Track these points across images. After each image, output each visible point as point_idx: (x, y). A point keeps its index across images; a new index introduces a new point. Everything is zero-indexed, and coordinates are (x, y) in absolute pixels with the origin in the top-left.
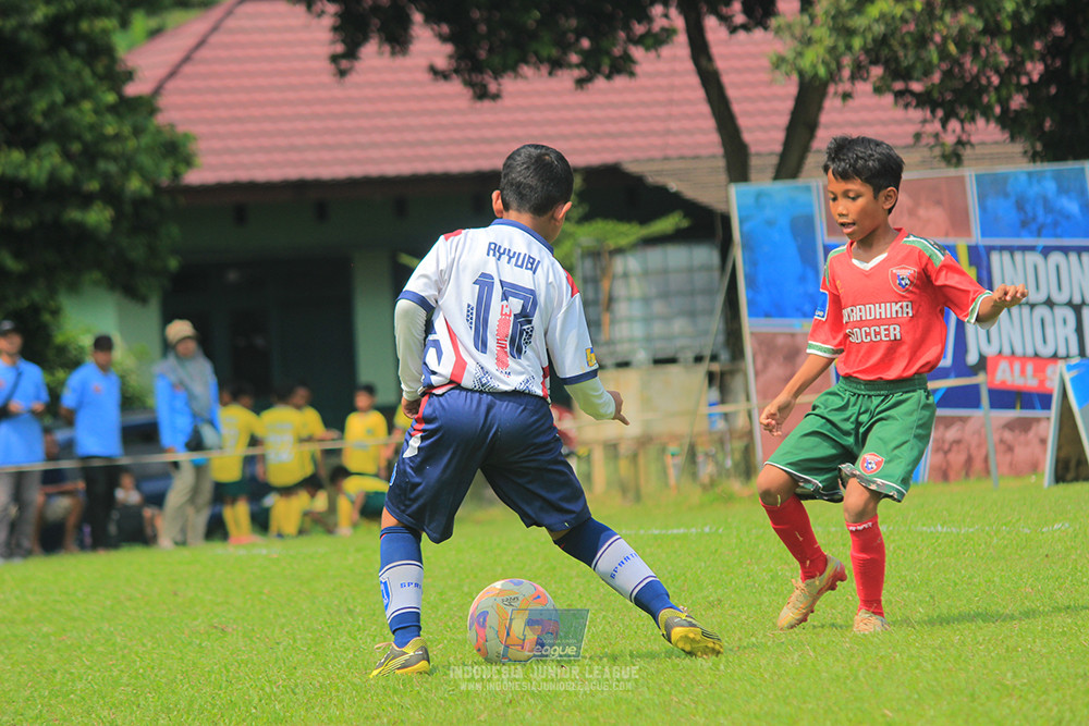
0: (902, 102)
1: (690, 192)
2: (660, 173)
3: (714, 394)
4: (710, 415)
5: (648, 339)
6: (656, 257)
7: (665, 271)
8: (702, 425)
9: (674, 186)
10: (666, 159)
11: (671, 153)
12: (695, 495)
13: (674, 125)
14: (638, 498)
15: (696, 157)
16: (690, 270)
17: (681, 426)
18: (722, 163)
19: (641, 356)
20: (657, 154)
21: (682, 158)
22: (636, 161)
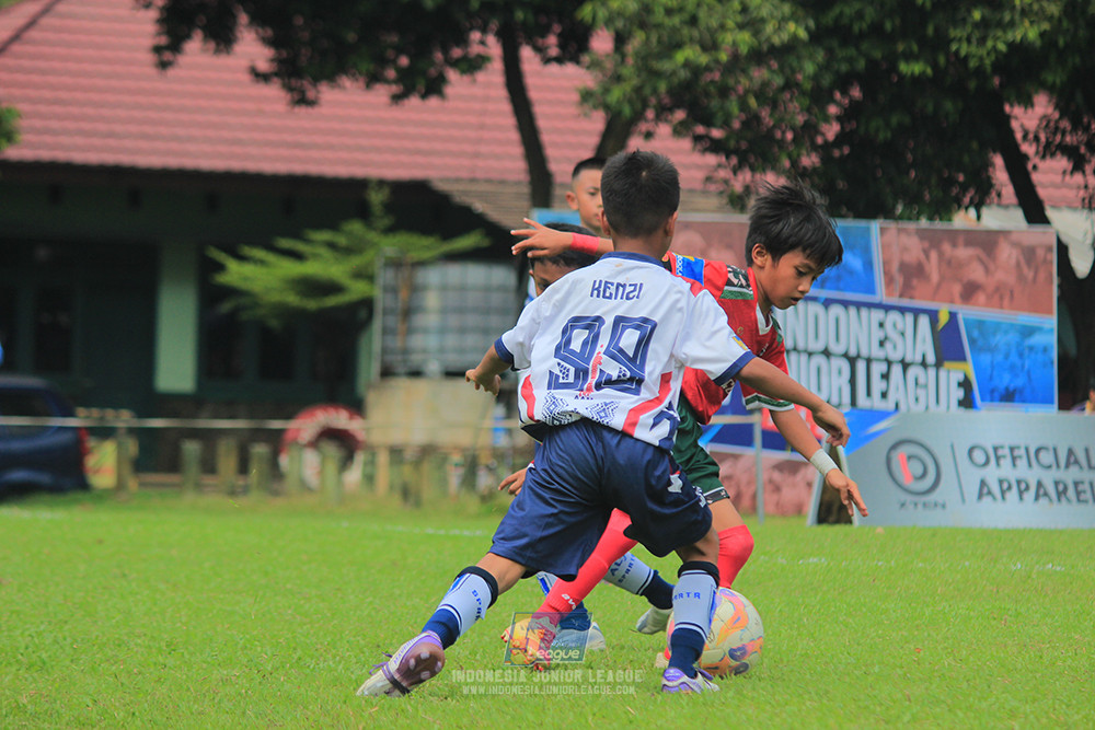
0: (699, 147)
1: (494, 215)
2: (466, 193)
3: (500, 410)
4: (496, 430)
5: (442, 350)
6: (456, 273)
7: (462, 288)
8: (485, 440)
9: (479, 206)
10: (473, 180)
11: (479, 175)
12: (473, 504)
13: (484, 149)
14: (418, 504)
15: (502, 182)
16: (487, 289)
17: (464, 438)
18: (526, 190)
19: (433, 367)
20: (464, 174)
21: (489, 181)
22: (447, 180)
